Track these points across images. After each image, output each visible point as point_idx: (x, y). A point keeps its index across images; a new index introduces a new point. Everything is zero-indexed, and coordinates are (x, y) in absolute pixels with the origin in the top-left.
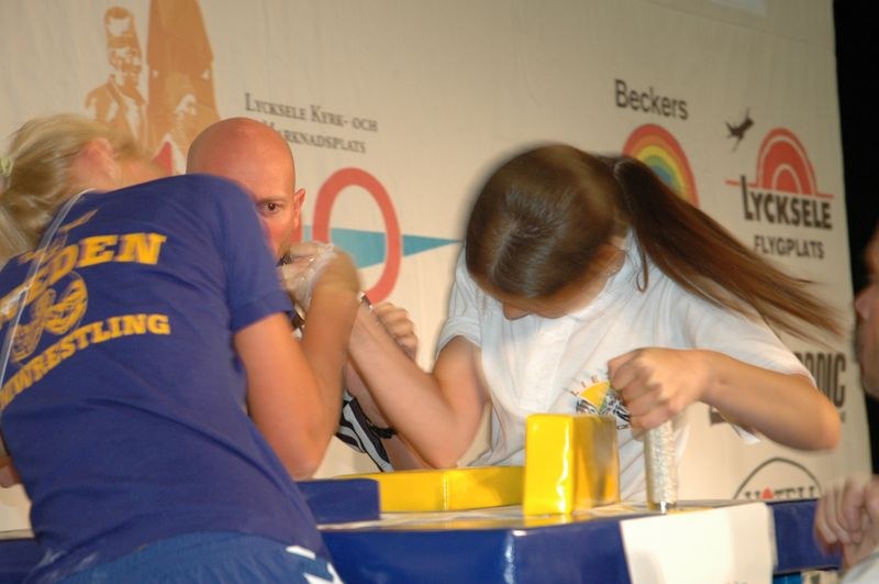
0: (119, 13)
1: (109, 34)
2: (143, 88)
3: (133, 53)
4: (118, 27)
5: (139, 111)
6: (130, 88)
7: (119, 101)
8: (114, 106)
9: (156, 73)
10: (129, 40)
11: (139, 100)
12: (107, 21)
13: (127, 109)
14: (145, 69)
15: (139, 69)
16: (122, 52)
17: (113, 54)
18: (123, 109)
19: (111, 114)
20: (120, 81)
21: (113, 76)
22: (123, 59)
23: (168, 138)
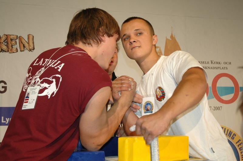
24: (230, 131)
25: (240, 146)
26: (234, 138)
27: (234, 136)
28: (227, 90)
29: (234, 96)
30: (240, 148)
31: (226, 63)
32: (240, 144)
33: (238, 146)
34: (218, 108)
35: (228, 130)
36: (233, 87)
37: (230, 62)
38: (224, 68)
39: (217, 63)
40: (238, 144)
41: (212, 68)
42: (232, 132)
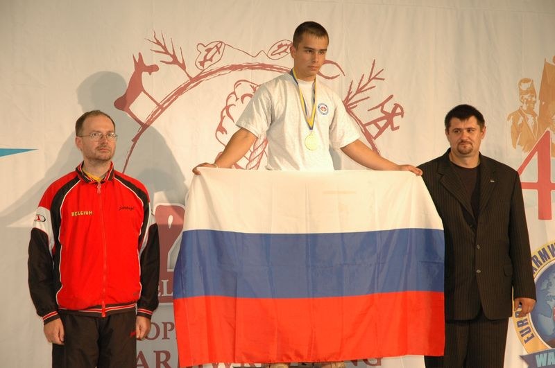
0: (526, 81)
1: (520, 90)
2: (537, 110)
3: (533, 96)
4: (525, 87)
5: (534, 119)
6: (530, 111)
7: (524, 116)
8: (522, 118)
9: (543, 103)
10: (532, 91)
11: (534, 115)
12: (520, 84)
13: (528, 119)
14: (538, 102)
15: (535, 102)
16: (526, 96)
17: (523, 97)
18: (526, 119)
19: (520, 122)
20: (525, 108)
21: (522, 107)
22: (527, 100)
23: (548, 129)
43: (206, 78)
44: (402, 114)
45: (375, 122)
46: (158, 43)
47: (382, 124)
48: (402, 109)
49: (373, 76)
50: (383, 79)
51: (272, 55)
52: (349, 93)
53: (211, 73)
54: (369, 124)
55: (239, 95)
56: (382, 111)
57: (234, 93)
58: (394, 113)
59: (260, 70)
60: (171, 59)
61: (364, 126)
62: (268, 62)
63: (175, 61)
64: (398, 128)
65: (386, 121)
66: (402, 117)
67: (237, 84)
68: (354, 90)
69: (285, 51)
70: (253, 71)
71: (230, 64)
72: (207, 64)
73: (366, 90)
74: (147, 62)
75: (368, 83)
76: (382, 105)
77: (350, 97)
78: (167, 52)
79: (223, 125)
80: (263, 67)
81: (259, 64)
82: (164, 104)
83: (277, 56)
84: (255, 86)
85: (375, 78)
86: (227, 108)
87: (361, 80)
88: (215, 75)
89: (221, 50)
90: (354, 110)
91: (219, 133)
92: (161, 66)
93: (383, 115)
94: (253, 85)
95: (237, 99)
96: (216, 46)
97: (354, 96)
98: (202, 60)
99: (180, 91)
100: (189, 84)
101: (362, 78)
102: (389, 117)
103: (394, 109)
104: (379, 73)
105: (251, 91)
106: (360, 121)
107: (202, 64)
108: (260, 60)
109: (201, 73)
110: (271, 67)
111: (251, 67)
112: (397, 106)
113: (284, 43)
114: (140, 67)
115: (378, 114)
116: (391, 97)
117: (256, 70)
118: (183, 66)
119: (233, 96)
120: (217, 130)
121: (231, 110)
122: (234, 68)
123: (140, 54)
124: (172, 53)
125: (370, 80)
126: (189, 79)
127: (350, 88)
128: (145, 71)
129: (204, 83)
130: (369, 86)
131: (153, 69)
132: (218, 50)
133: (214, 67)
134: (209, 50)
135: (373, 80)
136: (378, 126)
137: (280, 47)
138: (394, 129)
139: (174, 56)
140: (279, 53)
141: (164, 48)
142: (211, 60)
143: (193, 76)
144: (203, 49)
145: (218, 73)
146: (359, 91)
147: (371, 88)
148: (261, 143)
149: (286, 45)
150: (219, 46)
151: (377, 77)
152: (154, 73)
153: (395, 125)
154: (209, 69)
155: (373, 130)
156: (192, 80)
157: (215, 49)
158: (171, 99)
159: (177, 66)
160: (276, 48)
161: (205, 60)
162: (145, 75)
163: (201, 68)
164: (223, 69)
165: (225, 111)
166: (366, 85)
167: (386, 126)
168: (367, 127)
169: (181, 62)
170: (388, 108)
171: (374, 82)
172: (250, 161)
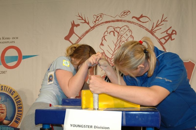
24: (11, 89)
25: (17, 100)
26: (13, 94)
27: (13, 93)
28: (12, 59)
29: (17, 63)
30: (17, 102)
31: (14, 38)
32: (17, 99)
33: (16, 100)
34: (3, 72)
35: (9, 88)
36: (17, 56)
37: (17, 37)
38: (12, 42)
39: (7, 39)
40: (16, 98)
41: (3, 43)
42: (12, 90)
43: (97, 27)
44: (176, 34)
45: (164, 38)
46: (80, 16)
47: (167, 38)
48: (175, 31)
49: (163, 20)
50: (167, 21)
51: (121, 16)
52: (153, 27)
53: (98, 25)
54: (161, 39)
55: (109, 32)
56: (167, 33)
57: (107, 31)
58: (172, 34)
59: (116, 22)
60: (84, 21)
61: (159, 40)
62: (120, 19)
63: (85, 22)
64: (174, 39)
65: (168, 37)
66: (176, 35)
67: (108, 28)
68: (155, 26)
69: (126, 14)
70: (114, 22)
71: (105, 21)
72: (97, 22)
73: (160, 26)
74: (76, 23)
75: (160, 23)
76: (167, 31)
77: (153, 29)
78: (83, 19)
79: (103, 43)
80: (118, 21)
81: (116, 20)
82: (81, 37)
83: (124, 16)
84: (115, 28)
85: (164, 21)
86: (104, 37)
87: (158, 22)
88: (99, 25)
89: (102, 16)
90: (155, 34)
91: (101, 46)
92: (80, 24)
93: (167, 35)
94: (114, 28)
95: (108, 33)
96: (100, 15)
97: (154, 28)
98: (95, 20)
99: (87, 32)
100: (90, 29)
101: (158, 21)
102: (170, 36)
103: (172, 32)
104: (165, 19)
105: (113, 30)
106: (157, 38)
107: (95, 22)
108: (116, 18)
109: (95, 25)
110: (121, 21)
111: (113, 21)
112: (173, 31)
113: (126, 11)
114: (73, 25)
115: (165, 34)
116: (171, 27)
117: (115, 22)
118: (88, 23)
119: (107, 32)
120: (100, 45)
121: (106, 37)
122: (107, 22)
123: (73, 21)
124: (84, 19)
125: (161, 22)
126: (90, 27)
127: (153, 25)
128: (75, 26)
129: (96, 29)
130: (161, 24)
131: (78, 25)
132: (101, 16)
133: (99, 23)
134: (97, 17)
135: (163, 22)
136: (165, 39)
137: (124, 13)
138: (172, 40)
139: (85, 20)
140: (124, 15)
141: (82, 18)
142: (98, 20)
143: (92, 26)
144: (95, 17)
145: (101, 25)
146: (157, 26)
147: (162, 25)
148: (117, 48)
149: (127, 12)
150: (101, 15)
151: (164, 20)
152: (78, 27)
153: (173, 38)
154: (97, 24)
155: (163, 41)
156: (91, 28)
157: (100, 16)
158: (84, 35)
159: (86, 24)
160: (123, 13)
161: (96, 20)
162: (75, 28)
163: (95, 23)
164: (103, 23)
165: (103, 38)
166: (160, 24)
167: (168, 39)
168: (160, 40)
169: (88, 22)
170: (169, 32)
171: (163, 23)
172: (113, 55)
